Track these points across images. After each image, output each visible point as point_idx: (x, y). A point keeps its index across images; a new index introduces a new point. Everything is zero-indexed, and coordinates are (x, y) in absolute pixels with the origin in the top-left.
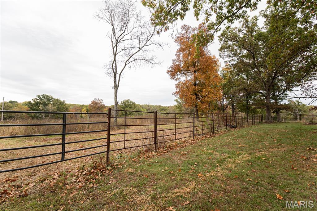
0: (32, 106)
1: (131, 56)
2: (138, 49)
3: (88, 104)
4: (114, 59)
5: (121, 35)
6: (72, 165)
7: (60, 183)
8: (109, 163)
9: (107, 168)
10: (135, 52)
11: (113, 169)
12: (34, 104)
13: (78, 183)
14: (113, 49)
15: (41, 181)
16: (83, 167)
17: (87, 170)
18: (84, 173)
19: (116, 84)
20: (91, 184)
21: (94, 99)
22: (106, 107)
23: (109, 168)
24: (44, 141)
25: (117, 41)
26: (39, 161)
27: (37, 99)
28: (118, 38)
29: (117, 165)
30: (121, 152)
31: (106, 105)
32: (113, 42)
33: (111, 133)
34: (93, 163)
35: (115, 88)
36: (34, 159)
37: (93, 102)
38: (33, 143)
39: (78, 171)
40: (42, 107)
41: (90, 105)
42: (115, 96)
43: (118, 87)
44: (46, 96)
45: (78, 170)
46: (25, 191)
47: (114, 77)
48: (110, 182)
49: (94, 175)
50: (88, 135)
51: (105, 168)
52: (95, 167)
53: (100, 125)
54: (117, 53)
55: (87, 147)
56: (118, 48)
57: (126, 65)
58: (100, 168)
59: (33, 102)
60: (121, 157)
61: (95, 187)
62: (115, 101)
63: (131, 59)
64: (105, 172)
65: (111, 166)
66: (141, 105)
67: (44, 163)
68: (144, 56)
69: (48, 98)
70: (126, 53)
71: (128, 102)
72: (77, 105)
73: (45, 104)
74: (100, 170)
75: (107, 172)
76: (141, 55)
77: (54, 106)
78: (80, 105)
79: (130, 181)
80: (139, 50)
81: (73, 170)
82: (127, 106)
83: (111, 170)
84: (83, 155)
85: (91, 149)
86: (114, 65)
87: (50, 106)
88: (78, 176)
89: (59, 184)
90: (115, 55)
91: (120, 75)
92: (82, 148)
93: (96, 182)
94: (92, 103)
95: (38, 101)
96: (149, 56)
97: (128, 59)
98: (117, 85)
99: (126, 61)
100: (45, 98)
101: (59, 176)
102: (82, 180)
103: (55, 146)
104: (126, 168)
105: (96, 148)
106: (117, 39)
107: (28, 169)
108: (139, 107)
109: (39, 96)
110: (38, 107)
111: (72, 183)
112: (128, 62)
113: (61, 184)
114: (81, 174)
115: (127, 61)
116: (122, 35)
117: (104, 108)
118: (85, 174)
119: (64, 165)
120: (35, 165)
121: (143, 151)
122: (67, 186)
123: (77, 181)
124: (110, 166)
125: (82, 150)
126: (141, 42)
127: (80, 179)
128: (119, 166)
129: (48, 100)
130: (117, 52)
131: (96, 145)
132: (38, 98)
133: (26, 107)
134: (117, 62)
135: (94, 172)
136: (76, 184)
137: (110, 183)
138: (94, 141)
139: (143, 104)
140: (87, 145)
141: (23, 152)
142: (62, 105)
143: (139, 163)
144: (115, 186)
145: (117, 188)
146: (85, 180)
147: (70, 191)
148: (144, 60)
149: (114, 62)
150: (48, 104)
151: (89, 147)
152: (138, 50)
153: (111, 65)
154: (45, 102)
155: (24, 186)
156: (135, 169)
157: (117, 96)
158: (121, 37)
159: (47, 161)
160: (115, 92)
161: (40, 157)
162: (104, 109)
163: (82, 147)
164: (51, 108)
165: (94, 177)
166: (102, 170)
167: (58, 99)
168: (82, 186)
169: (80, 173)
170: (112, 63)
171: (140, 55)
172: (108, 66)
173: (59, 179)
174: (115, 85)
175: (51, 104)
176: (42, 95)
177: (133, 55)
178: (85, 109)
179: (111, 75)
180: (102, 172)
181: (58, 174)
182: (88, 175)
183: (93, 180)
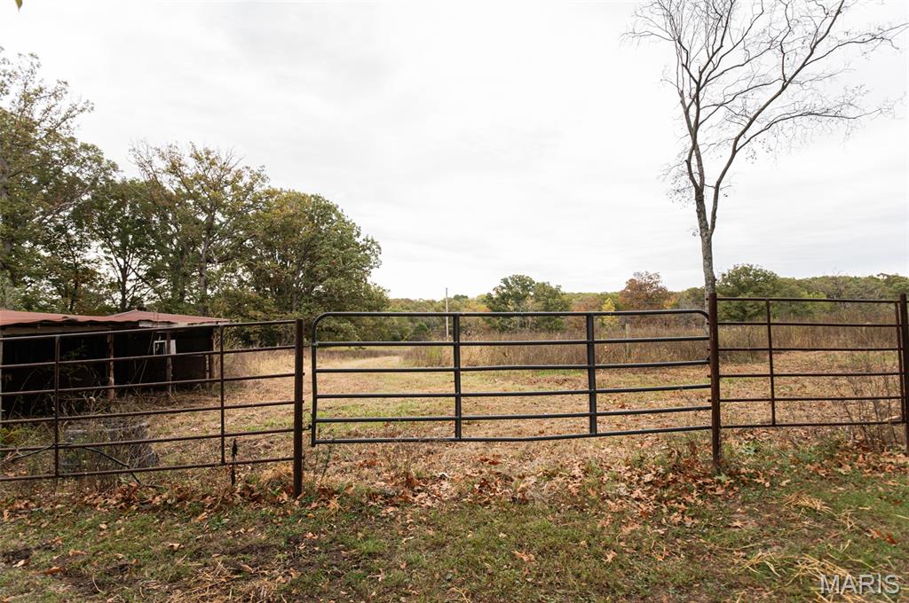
0: (494, 302)
1: (752, 116)
2: (778, 86)
3: (618, 290)
4: (691, 144)
5: (710, 60)
6: (609, 450)
7: (590, 491)
8: (724, 465)
9: (716, 478)
10: (769, 99)
11: (737, 483)
12: (497, 299)
13: (637, 503)
14: (687, 113)
15: (547, 475)
16: (642, 460)
17: (654, 472)
18: (648, 478)
19: (705, 219)
20: (676, 514)
21: (635, 275)
22: (672, 294)
23: (723, 478)
24: (532, 383)
25: (698, 84)
26: (531, 427)
27: (503, 288)
28: (701, 73)
29: (751, 476)
30: (752, 437)
31: (670, 289)
32: (682, 92)
33: (724, 370)
34: (670, 456)
35: (704, 234)
36: (520, 422)
37: (632, 284)
38: (510, 387)
39: (630, 470)
40: (513, 305)
41: (622, 293)
42: (705, 258)
43: (713, 226)
44: (519, 278)
45: (629, 467)
46: (520, 492)
47: (696, 199)
48: (738, 524)
49: (677, 489)
50: (632, 376)
51: (710, 476)
52: (675, 468)
53: (664, 348)
54: (700, 121)
55: (635, 407)
56: (701, 106)
57: (735, 152)
58: (694, 474)
59: (495, 296)
60: (756, 451)
61: (688, 524)
62: (706, 274)
63: (755, 127)
64: (711, 490)
65: (730, 475)
66: (801, 281)
67: (543, 436)
68: (807, 102)
69: (524, 283)
70: (731, 113)
71: (749, 275)
72: (589, 294)
73: (519, 299)
74: (695, 479)
75: (720, 491)
76: (795, 99)
77: (537, 301)
78: (598, 295)
79: (815, 537)
80: (784, 88)
81: (615, 465)
82: (743, 287)
83: (730, 487)
84: (631, 430)
85: (650, 415)
86: (694, 161)
87: (529, 302)
88: (631, 483)
89: (589, 494)
90: (694, 131)
91: (717, 188)
92: (623, 410)
93: (690, 511)
94: (628, 287)
95: (505, 291)
96: (830, 95)
97: (742, 128)
98: (709, 223)
99: (737, 139)
100: (517, 284)
101: (586, 472)
102: (645, 496)
103: (557, 396)
104: (788, 489)
105: (663, 415)
106: (697, 79)
107: (515, 443)
108: (793, 287)
109: (505, 281)
110: (506, 304)
111: (620, 497)
112: (740, 143)
113: (593, 495)
114: (640, 480)
115: (740, 136)
116: (714, 59)
117: (665, 298)
118: (650, 483)
119: (590, 447)
120: (526, 437)
121: (848, 445)
122: (608, 501)
123: (634, 496)
124: (727, 473)
125: (626, 414)
126: (791, 56)
127: (638, 492)
128: (759, 481)
129: (524, 288)
130: (701, 118)
131: (663, 406)
132: (504, 286)
133: (484, 306)
134: (701, 151)
135: (675, 481)
136: (629, 502)
137: (736, 527)
138: (653, 394)
139: (810, 276)
140: (636, 401)
141: (496, 404)
142: (554, 298)
143: (840, 485)
144: (756, 541)
145: (765, 547)
146: (653, 497)
147: (620, 518)
148: (810, 114)
149: (694, 153)
150: (525, 296)
151: (643, 410)
152: (780, 88)
153: (685, 164)
154: (517, 293)
155: (516, 479)
156: (827, 501)
157: (711, 258)
158: (710, 66)
159: (549, 431)
160: (703, 246)
161: (531, 420)
162: (666, 301)
163: (623, 407)
164: (530, 305)
165: (680, 496)
166: (700, 482)
167: (544, 284)
168: (649, 513)
169: (636, 478)
170: (686, 158)
171: (792, 102)
172: (675, 170)
173: (587, 480)
174: (700, 224)
175: (532, 297)
176: (511, 275)
177: (762, 109)
178: (609, 304)
179: (687, 193)
180: (700, 487)
181: (581, 467)
182: (660, 485)
183: (680, 504)
